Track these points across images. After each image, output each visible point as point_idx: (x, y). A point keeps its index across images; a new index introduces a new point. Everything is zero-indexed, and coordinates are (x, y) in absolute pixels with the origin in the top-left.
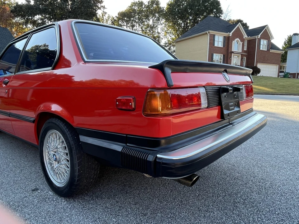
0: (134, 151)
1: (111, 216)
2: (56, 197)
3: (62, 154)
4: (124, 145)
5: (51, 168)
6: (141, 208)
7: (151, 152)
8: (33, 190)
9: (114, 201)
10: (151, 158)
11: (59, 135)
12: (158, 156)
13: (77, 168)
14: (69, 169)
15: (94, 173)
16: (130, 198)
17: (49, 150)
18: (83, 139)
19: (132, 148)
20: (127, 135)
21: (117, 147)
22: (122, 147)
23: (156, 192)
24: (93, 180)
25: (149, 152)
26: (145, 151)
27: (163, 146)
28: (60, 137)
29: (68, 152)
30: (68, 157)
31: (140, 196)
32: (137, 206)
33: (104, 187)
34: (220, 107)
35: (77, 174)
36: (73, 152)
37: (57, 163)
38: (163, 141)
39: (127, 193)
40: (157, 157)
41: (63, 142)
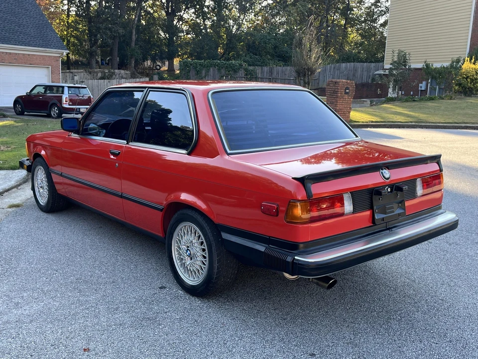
0: (276, 252)
1: (249, 317)
2: (188, 296)
3: (198, 249)
4: (267, 246)
5: (182, 264)
6: (280, 314)
7: (290, 254)
8: (161, 288)
9: (251, 305)
10: (289, 259)
11: (194, 229)
12: (296, 257)
13: (216, 265)
14: (206, 267)
15: (232, 273)
16: (269, 304)
17: (181, 244)
18: (226, 236)
19: (274, 249)
20: (270, 237)
21: (261, 248)
22: (265, 248)
23: (300, 301)
24: (230, 280)
25: (289, 254)
26: (285, 252)
27: (302, 250)
28: (196, 230)
29: (206, 248)
30: (206, 253)
31: (280, 303)
32: (277, 312)
33: (239, 291)
34: (371, 211)
35: (216, 271)
36: (213, 248)
37: (189, 258)
38: (301, 245)
39: (265, 299)
40: (294, 258)
41: (199, 237)
